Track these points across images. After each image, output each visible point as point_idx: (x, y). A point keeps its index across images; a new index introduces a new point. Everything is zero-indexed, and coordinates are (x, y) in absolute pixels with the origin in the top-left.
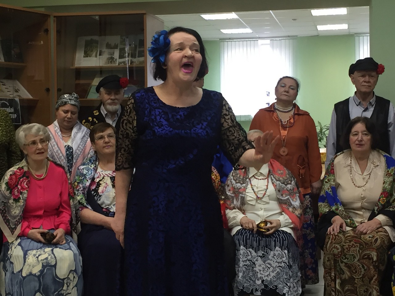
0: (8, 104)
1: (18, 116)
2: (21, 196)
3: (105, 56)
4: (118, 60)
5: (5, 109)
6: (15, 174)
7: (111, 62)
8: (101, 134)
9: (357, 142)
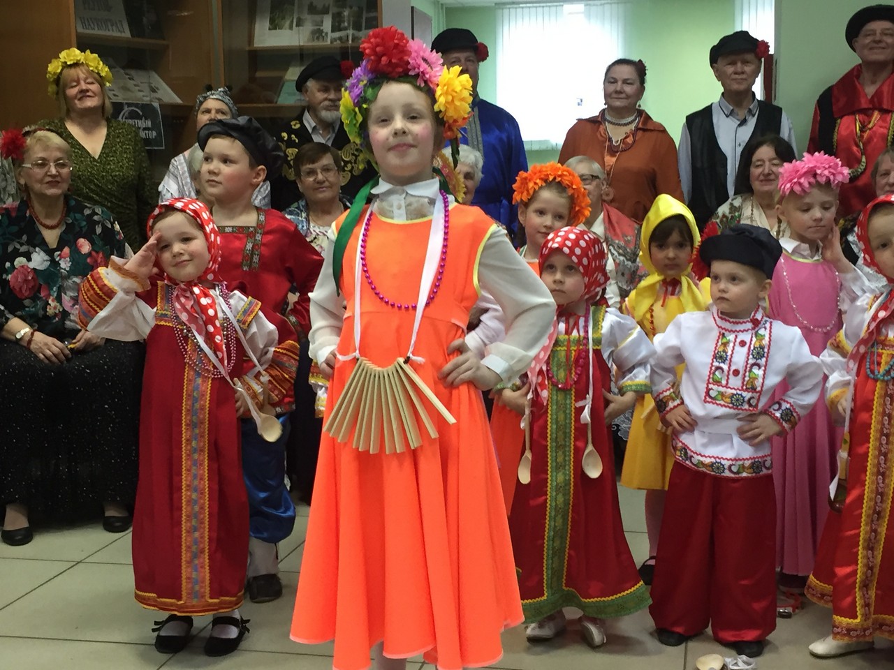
0: (141, 113)
1: (159, 134)
3: (308, 27)
4: (331, 35)
5: (136, 121)
7: (318, 38)
8: (311, 166)
9: (762, 177)
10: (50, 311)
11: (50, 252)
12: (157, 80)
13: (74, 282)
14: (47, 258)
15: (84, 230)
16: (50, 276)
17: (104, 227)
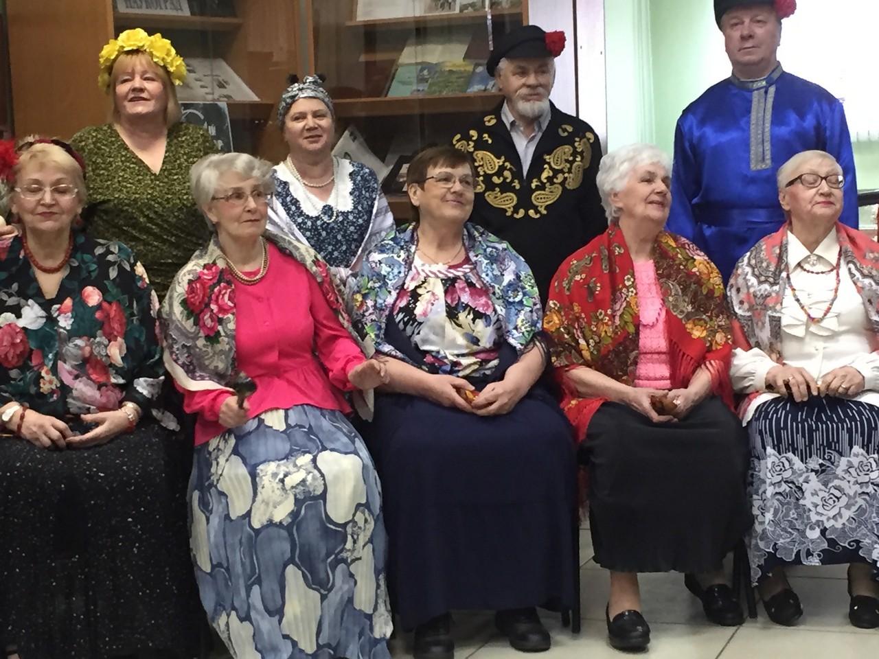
0: (202, 117)
1: (227, 144)
2: (220, 328)
6: (199, 278)
10: (45, 387)
11: (46, 305)
12: (225, 71)
13: (76, 345)
14: (42, 313)
15: (94, 275)
16: (46, 337)
17: (121, 269)
